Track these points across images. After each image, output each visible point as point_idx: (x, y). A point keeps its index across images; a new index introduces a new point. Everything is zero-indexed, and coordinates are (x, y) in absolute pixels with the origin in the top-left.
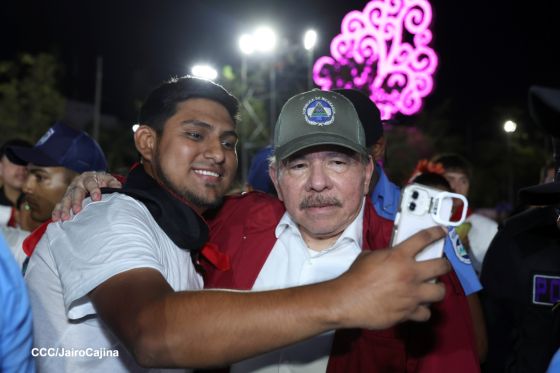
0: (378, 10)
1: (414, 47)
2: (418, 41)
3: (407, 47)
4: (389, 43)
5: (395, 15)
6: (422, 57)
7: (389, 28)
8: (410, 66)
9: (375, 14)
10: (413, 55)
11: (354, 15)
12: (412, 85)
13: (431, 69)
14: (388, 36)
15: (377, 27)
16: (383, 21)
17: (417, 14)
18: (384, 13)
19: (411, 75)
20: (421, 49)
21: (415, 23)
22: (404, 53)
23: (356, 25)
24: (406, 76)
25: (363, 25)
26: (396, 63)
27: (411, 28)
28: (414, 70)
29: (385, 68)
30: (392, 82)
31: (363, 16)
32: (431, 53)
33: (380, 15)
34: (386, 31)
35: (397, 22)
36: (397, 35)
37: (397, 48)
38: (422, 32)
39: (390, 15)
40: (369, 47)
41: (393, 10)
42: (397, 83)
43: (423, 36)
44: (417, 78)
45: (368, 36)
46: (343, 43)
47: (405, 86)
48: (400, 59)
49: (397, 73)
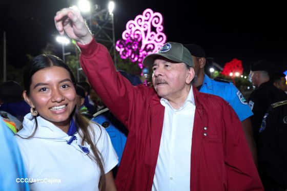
0: (141, 19)
1: (156, 33)
2: (158, 30)
3: (153, 33)
4: (146, 32)
5: (148, 21)
6: (159, 37)
7: (146, 26)
8: (155, 41)
9: (140, 20)
10: (156, 36)
11: (131, 22)
12: (156, 48)
13: (164, 41)
14: (145, 29)
15: (140, 26)
16: (143, 23)
17: (157, 19)
18: (143, 20)
19: (156, 44)
20: (159, 34)
21: (156, 23)
22: (152, 35)
23: (132, 26)
24: (153, 45)
25: (135, 26)
26: (149, 40)
27: (155, 25)
28: (157, 42)
29: (145, 42)
30: (148, 47)
31: (135, 22)
32: (163, 35)
33: (141, 21)
34: (144, 27)
35: (149, 23)
36: (149, 28)
37: (149, 34)
38: (159, 27)
39: (145, 21)
40: (138, 34)
41: (147, 19)
42: (150, 48)
43: (160, 28)
44: (158, 45)
45: (137, 30)
46: (127, 34)
47: (154, 49)
48: (151, 38)
49: (150, 44)
